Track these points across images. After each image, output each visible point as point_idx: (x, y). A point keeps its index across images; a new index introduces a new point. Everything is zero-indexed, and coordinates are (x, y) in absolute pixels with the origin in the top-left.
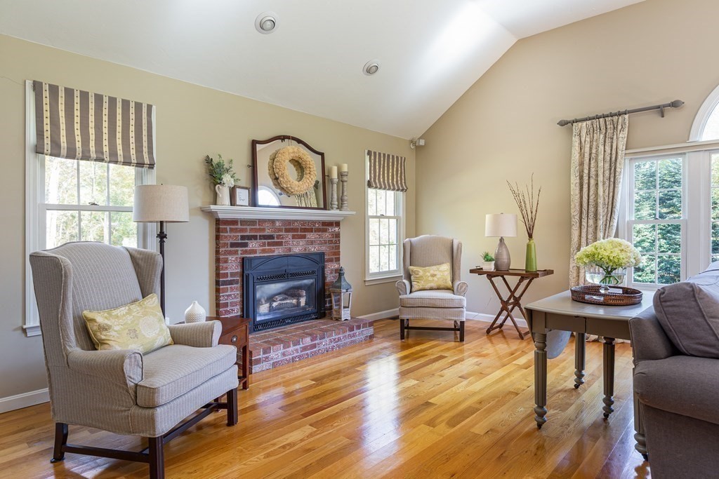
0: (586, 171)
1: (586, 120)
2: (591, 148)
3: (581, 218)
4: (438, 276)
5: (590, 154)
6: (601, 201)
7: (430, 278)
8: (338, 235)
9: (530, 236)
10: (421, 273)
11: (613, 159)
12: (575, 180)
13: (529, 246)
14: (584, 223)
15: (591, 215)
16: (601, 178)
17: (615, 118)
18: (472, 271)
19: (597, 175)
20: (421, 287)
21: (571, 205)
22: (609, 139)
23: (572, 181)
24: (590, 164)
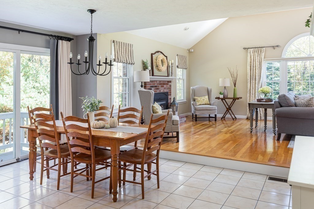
0: (252, 65)
1: (252, 48)
2: (254, 58)
3: (251, 80)
4: (205, 100)
5: (253, 59)
6: (257, 75)
7: (203, 101)
8: (171, 86)
9: (235, 86)
10: (199, 99)
11: (260, 61)
12: (249, 68)
13: (234, 90)
14: (252, 82)
15: (254, 79)
16: (257, 67)
17: (261, 49)
18: (216, 98)
19: (256, 66)
20: (200, 104)
21: (247, 76)
22: (259, 55)
23: (248, 68)
24: (253, 63)
